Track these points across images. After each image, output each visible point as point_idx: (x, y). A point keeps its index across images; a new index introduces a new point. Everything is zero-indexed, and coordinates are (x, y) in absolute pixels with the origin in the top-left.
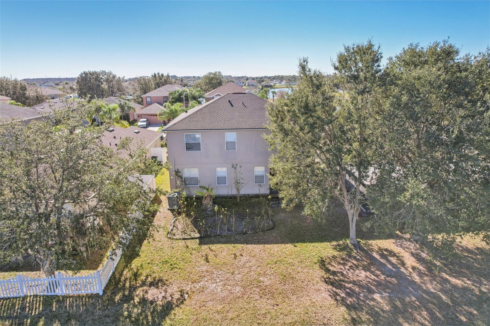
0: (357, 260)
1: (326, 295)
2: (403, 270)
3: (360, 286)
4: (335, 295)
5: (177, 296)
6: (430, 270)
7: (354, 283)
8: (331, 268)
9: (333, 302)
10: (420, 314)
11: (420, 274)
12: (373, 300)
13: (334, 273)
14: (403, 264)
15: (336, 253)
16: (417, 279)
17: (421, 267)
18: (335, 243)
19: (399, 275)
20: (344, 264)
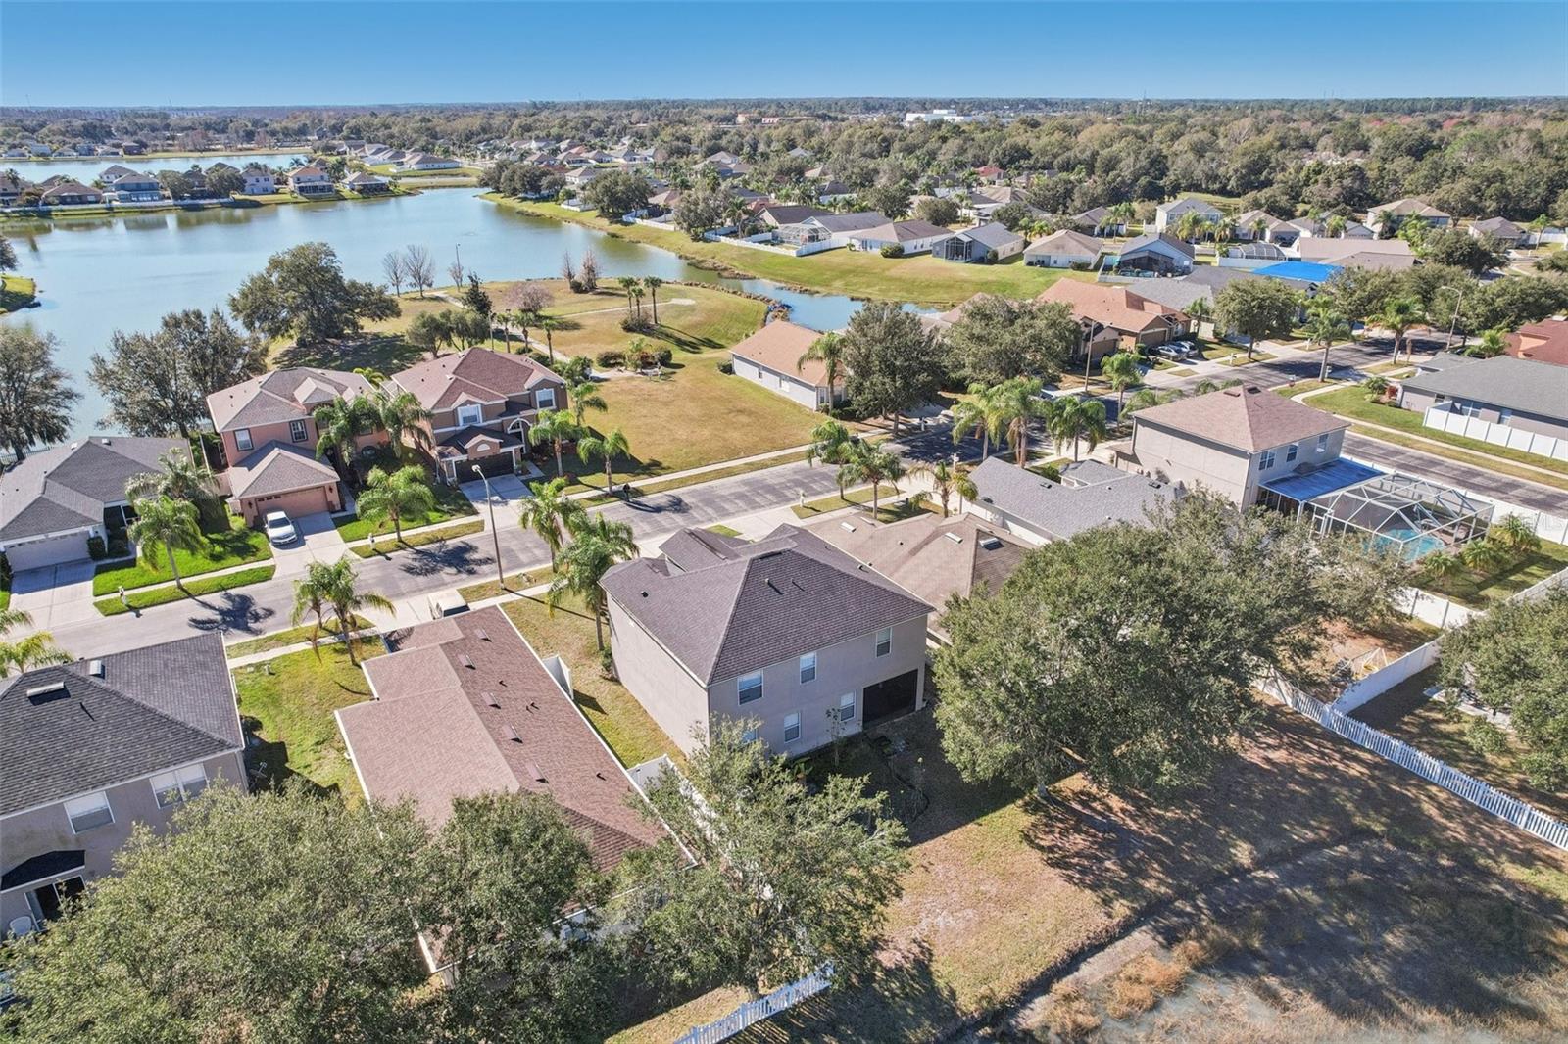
0: (1061, 821)
1: (1060, 882)
2: (1113, 818)
3: (1087, 857)
4: (1070, 879)
5: (917, 950)
6: (1139, 809)
7: (1078, 854)
8: (1042, 843)
9: (1074, 888)
10: (1153, 869)
11: (1133, 817)
12: (1108, 869)
13: (1050, 849)
14: (1110, 809)
15: (1033, 818)
16: (1134, 827)
17: (1129, 807)
18: (1020, 802)
19: (1113, 827)
20: (1051, 832)
